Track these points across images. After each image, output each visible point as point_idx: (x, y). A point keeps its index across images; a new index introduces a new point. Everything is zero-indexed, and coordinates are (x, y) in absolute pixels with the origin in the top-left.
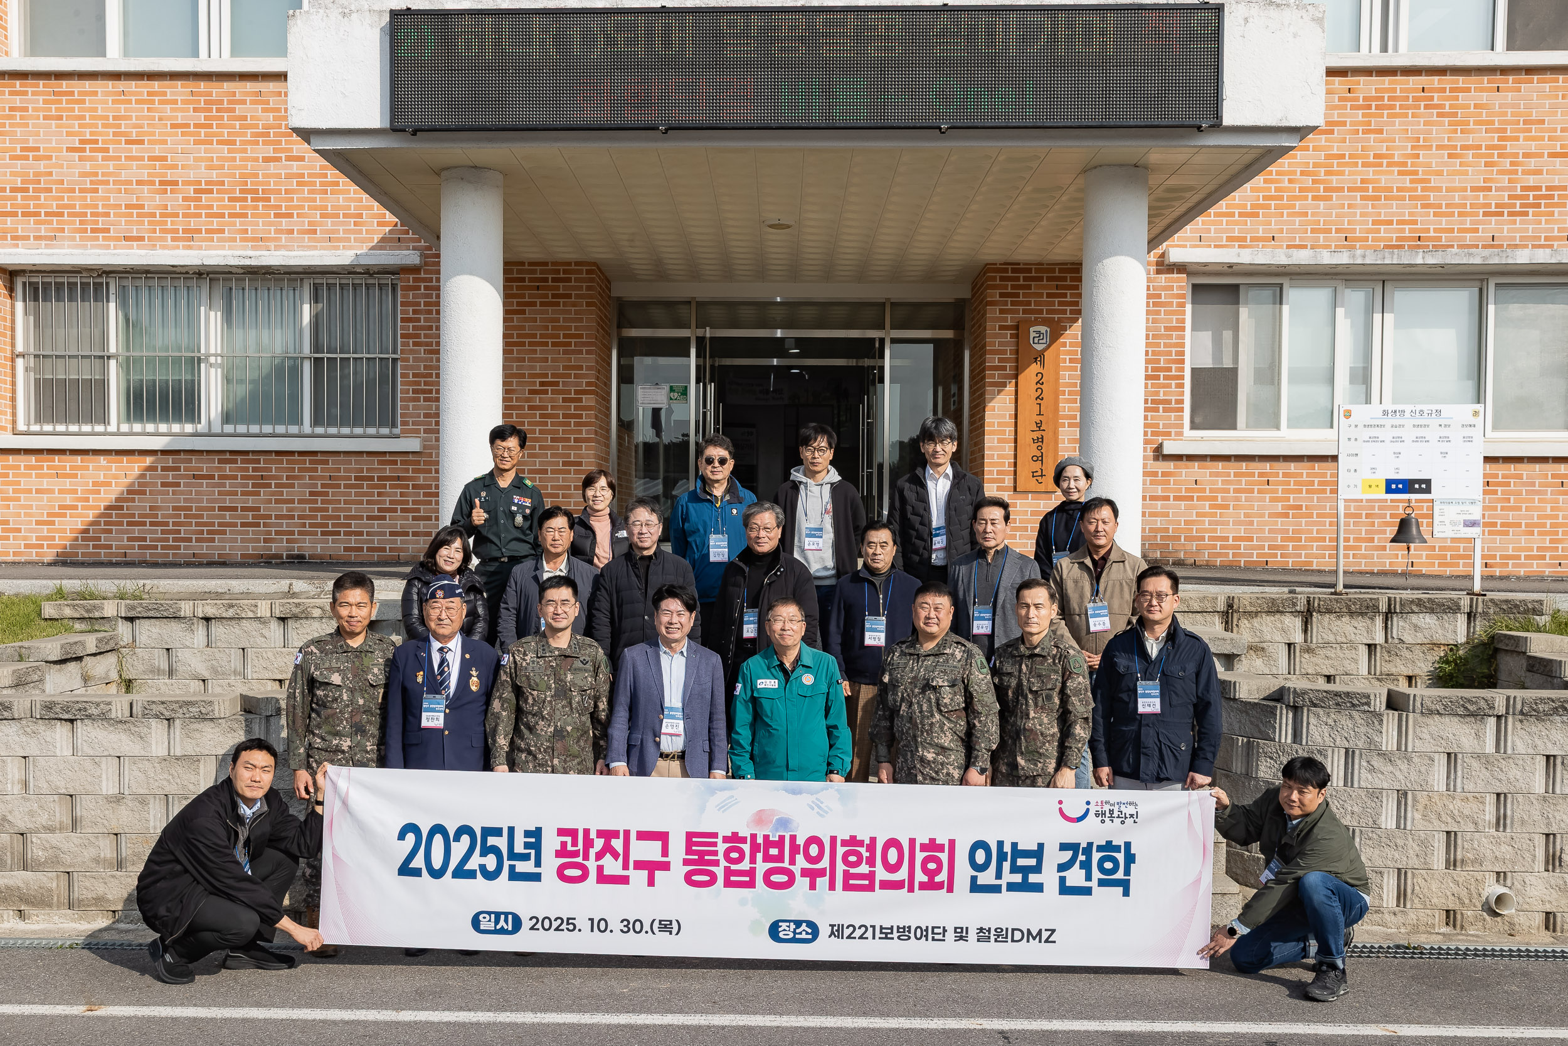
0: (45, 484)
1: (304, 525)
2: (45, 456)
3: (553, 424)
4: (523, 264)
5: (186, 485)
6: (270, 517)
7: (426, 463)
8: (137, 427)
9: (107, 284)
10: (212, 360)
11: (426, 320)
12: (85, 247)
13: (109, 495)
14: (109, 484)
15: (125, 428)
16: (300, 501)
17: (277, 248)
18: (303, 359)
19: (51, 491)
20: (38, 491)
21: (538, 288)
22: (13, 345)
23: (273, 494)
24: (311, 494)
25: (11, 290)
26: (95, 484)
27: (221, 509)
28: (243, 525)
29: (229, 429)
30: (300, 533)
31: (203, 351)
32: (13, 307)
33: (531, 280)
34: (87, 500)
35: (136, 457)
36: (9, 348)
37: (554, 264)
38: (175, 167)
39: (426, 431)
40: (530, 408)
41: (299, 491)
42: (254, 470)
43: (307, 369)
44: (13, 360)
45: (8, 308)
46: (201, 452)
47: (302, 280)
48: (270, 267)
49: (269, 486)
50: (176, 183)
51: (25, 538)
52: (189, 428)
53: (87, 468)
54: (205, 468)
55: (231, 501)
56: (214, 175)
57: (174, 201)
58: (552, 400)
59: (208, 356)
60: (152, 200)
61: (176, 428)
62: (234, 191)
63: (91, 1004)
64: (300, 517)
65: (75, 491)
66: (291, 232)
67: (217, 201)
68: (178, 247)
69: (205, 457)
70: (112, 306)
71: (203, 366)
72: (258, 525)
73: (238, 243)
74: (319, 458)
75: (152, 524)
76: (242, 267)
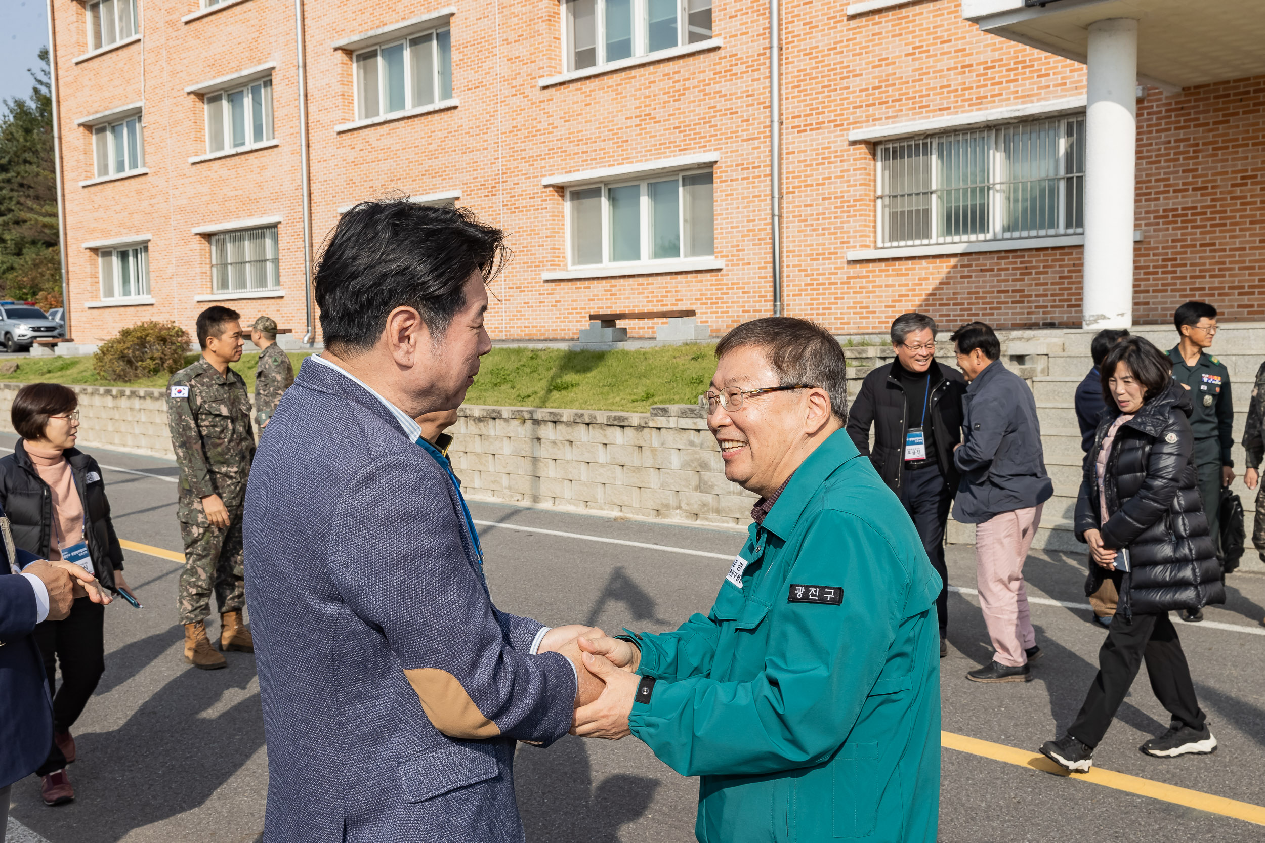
0: (890, 281)
1: (1055, 301)
2: (890, 263)
3: (1251, 210)
4: (1228, 82)
5: (976, 276)
6: (1031, 296)
7: (1146, 249)
8: (949, 239)
9: (931, 143)
10: (998, 187)
11: (1148, 139)
12: (914, 120)
13: (929, 287)
14: (928, 279)
15: (941, 240)
16: (1053, 284)
17: (1039, 100)
18: (1059, 179)
19: (893, 286)
20: (887, 286)
21: (1241, 100)
22: (875, 191)
23: (1034, 279)
24: (1060, 278)
25: (874, 155)
26: (920, 279)
27: (999, 292)
28: (1013, 302)
29: (1008, 235)
30: (1052, 307)
31: (991, 181)
32: (875, 166)
33: (1235, 94)
34: (914, 290)
35: (945, 259)
36: (872, 193)
37: (1256, 78)
38: (971, 54)
39: (1146, 225)
40: (1232, 198)
41: (1052, 276)
42: (1021, 263)
43: (1062, 186)
44: (875, 201)
45: (872, 167)
46: (985, 253)
47: (1059, 121)
48: (1032, 115)
49: (1030, 273)
50: (971, 65)
51: (879, 317)
52: (981, 237)
53: (914, 269)
54: (988, 263)
55: (1005, 286)
56: (996, 55)
57: (970, 78)
58: (1251, 190)
59: (994, 184)
60: (956, 80)
61: (973, 237)
62: (1009, 64)
64: (1052, 295)
65: (907, 285)
66: (1048, 87)
67: (997, 74)
68: (972, 111)
69: (988, 256)
70: (934, 157)
71: (991, 192)
72: (1023, 302)
73: (1012, 101)
74: (1066, 251)
75: (954, 305)
76: (1015, 118)
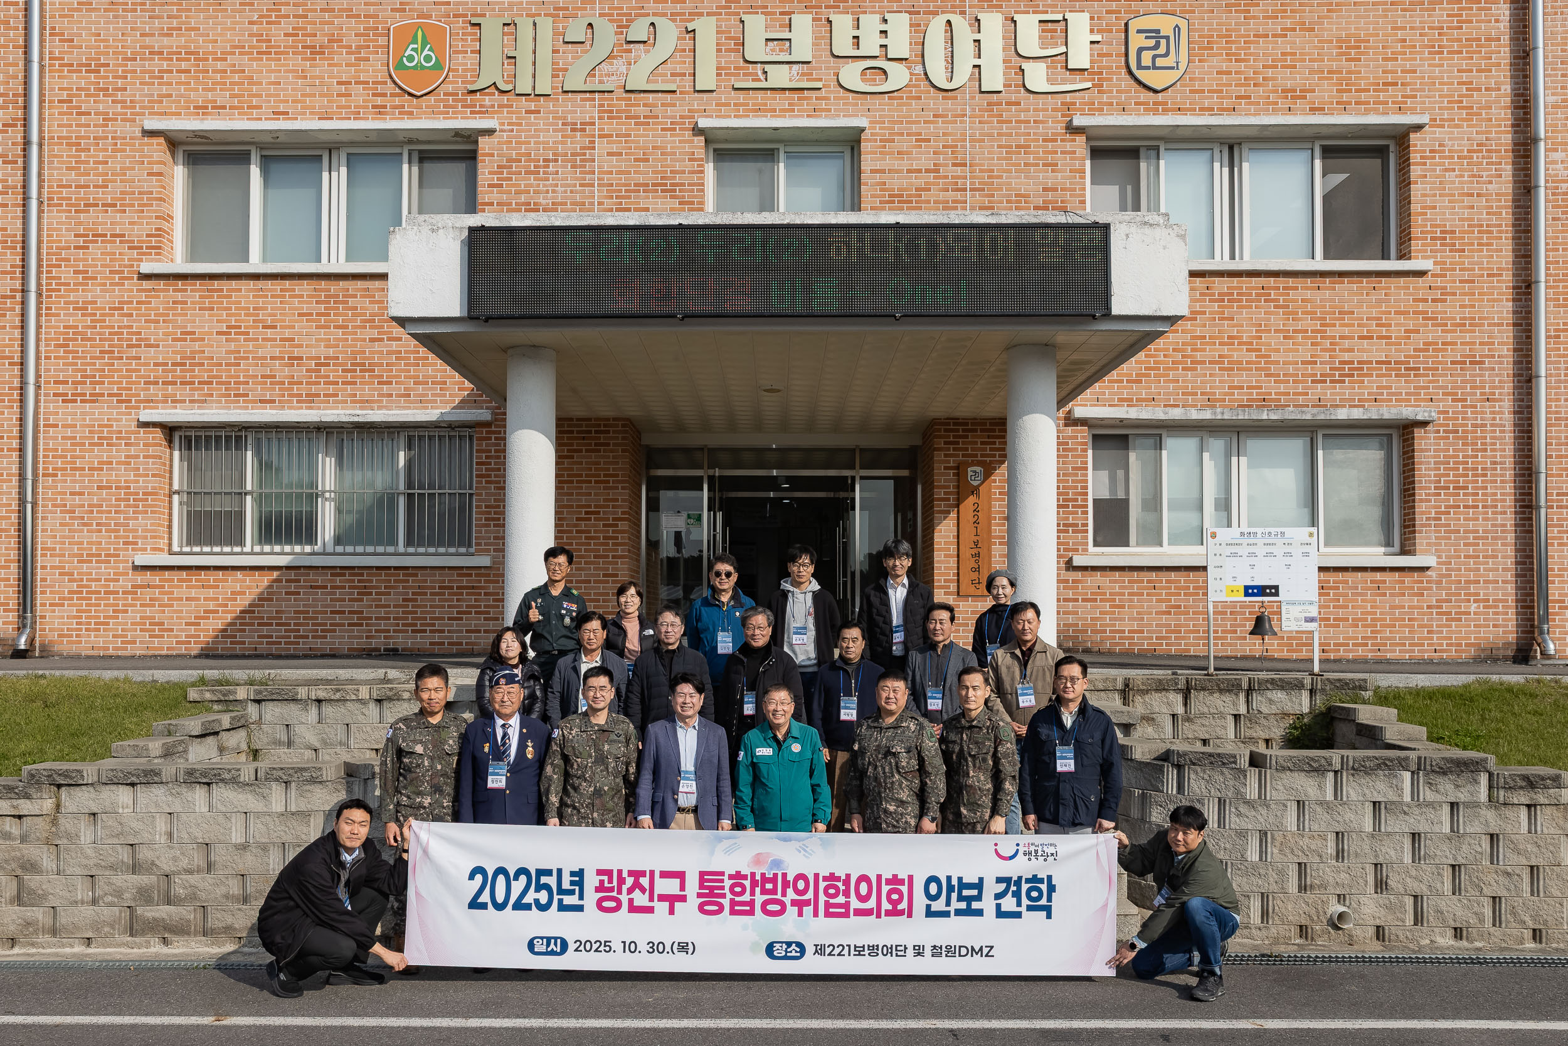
0: (193, 593)
1: (398, 625)
2: (194, 572)
3: (595, 544)
4: (571, 419)
5: (305, 594)
6: (371, 618)
7: (494, 575)
8: (267, 548)
9: (246, 436)
10: (327, 495)
11: (495, 463)
12: (229, 408)
13: (243, 602)
14: (244, 593)
15: (257, 549)
16: (395, 606)
17: (379, 408)
18: (398, 494)
19: (198, 599)
20: (187, 599)
21: (584, 438)
22: (171, 484)
23: (374, 600)
24: (404, 600)
25: (170, 442)
26: (233, 593)
27: (332, 612)
29: (339, 549)
30: (395, 631)
31: (320, 488)
32: (171, 455)
33: (578, 432)
34: (226, 605)
35: (266, 572)
36: (167, 487)
37: (597, 419)
38: (301, 346)
39: (494, 551)
40: (577, 532)
41: (394, 598)
42: (359, 581)
43: (402, 502)
44: (170, 496)
45: (168, 456)
46: (317, 568)
47: (398, 433)
48: (374, 423)
49: (371, 594)
50: (301, 358)
51: (176, 636)
52: (308, 549)
53: (227, 581)
54: (319, 579)
55: (340, 606)
56: (331, 352)
57: (299, 372)
58: (595, 526)
59: (324, 492)
60: (282, 372)
61: (298, 549)
62: (346, 364)
63: (219, 1015)
64: (395, 619)
65: (217, 599)
66: (391, 395)
67: (333, 373)
68: (301, 408)
69: (320, 571)
70: (249, 454)
71: (320, 500)
72: (361, 625)
73: (349, 405)
74: (410, 571)
75: (277, 624)
76: (352, 423)
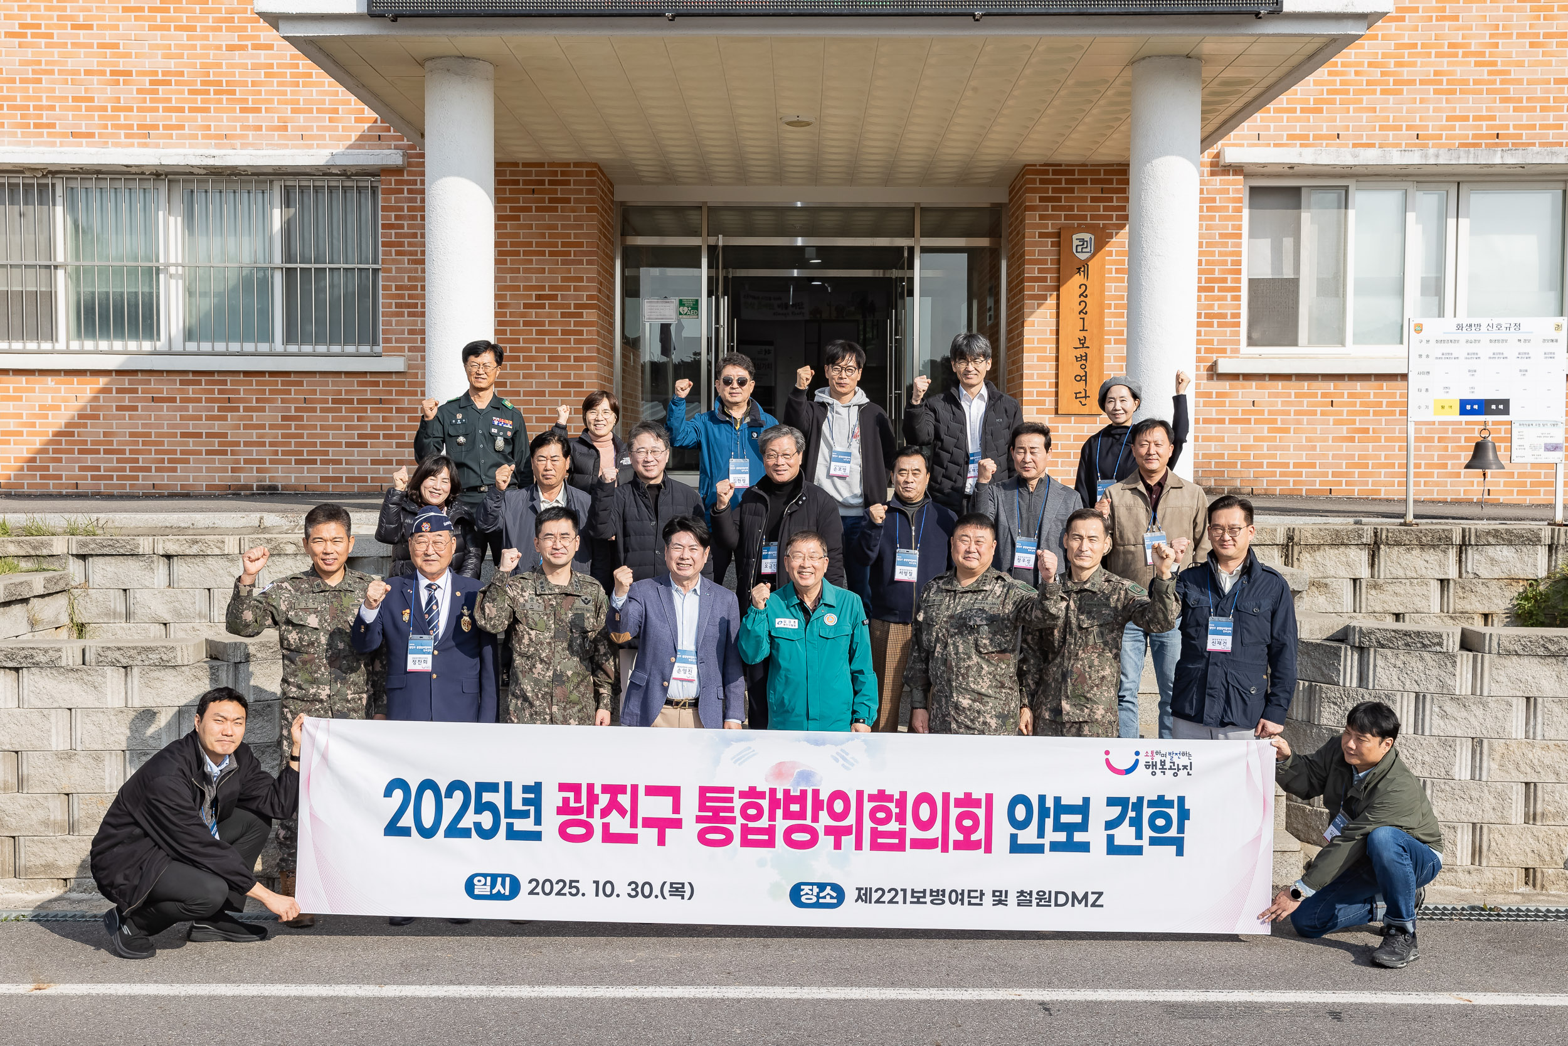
1: (276, 453)
3: (550, 341)
4: (516, 164)
5: (144, 409)
6: (238, 444)
7: (411, 384)
8: (89, 345)
9: (53, 185)
10: (172, 270)
11: (410, 227)
12: (27, 144)
13: (58, 420)
14: (58, 408)
15: (75, 345)
16: (272, 427)
17: (244, 146)
18: (273, 269)
21: (533, 191)
23: (241, 418)
24: (284, 418)
26: (42, 407)
27: (183, 435)
28: (208, 452)
29: (192, 346)
30: (272, 462)
31: (162, 260)
33: (526, 182)
34: (33, 425)
35: (88, 378)
37: (551, 164)
38: (128, 55)
39: (410, 349)
40: (526, 324)
41: (270, 415)
42: (220, 392)
43: (278, 280)
46: (161, 372)
47: (271, 182)
48: (236, 167)
49: (237, 409)
50: (129, 73)
52: (147, 346)
53: (33, 390)
54: (165, 389)
55: (194, 426)
56: (172, 65)
57: (128, 94)
58: (550, 315)
59: (167, 266)
60: (103, 93)
61: (132, 345)
62: (194, 83)
63: (39, 982)
64: (271, 444)
65: (20, 416)
66: (259, 128)
67: (175, 94)
68: (132, 145)
69: (165, 377)
70: (59, 209)
71: (162, 276)
72: (225, 453)
73: (200, 141)
74: (293, 378)
75: (106, 452)
76: (205, 167)
